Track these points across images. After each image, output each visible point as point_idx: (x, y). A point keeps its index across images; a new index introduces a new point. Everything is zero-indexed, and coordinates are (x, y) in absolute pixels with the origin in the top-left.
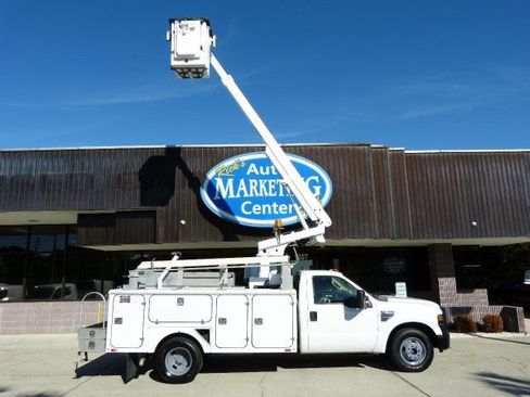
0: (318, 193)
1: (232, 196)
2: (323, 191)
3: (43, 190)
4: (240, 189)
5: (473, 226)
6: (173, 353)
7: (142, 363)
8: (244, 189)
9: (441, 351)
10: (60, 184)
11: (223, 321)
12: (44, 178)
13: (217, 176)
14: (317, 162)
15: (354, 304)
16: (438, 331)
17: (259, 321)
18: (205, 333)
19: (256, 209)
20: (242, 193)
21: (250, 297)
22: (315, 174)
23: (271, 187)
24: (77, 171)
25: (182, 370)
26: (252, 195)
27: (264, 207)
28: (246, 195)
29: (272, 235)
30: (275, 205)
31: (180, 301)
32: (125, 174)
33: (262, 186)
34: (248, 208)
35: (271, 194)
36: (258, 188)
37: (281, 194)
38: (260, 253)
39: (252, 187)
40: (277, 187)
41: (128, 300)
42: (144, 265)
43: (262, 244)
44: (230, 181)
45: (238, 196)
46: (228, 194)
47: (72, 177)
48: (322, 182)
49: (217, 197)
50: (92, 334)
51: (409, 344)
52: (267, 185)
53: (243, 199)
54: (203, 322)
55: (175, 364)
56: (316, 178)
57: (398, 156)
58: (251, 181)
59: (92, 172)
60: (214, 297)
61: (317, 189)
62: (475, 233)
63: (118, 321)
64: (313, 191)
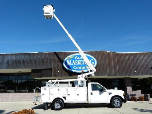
0: (93, 64)
1: (71, 64)
2: (94, 63)
3: (23, 63)
4: (73, 63)
5: (135, 72)
6: (57, 103)
7: (49, 105)
8: (74, 63)
9: (124, 103)
10: (28, 62)
11: (69, 95)
12: (24, 60)
13: (67, 59)
14: (93, 56)
15: (102, 91)
16: (123, 98)
17: (78, 95)
18: (64, 98)
19: (77, 68)
20: (74, 64)
21: (76, 89)
22: (93, 59)
23: (81, 62)
24: (32, 58)
25: (59, 107)
26: (76, 64)
27: (79, 67)
28: (75, 64)
29: (81, 74)
30: (82, 67)
31: (59, 89)
32: (44, 59)
33: (79, 62)
34: (75, 68)
35: (81, 64)
36: (78, 62)
37: (84, 64)
38: (78, 78)
39: (76, 62)
40: (83, 62)
41: (46, 89)
42: (50, 81)
43: (79, 76)
44: (71, 61)
45: (73, 64)
46: (70, 64)
47: (30, 60)
48: (94, 61)
49: (67, 65)
50: (37, 98)
51: (116, 101)
52: (80, 62)
53: (74, 65)
54: (64, 95)
55: (57, 106)
56: (93, 60)
57: (114, 54)
58: (76, 61)
59: (35, 59)
60: (67, 89)
61: (93, 63)
62: (136, 74)
63: (43, 94)
64: (92, 63)
